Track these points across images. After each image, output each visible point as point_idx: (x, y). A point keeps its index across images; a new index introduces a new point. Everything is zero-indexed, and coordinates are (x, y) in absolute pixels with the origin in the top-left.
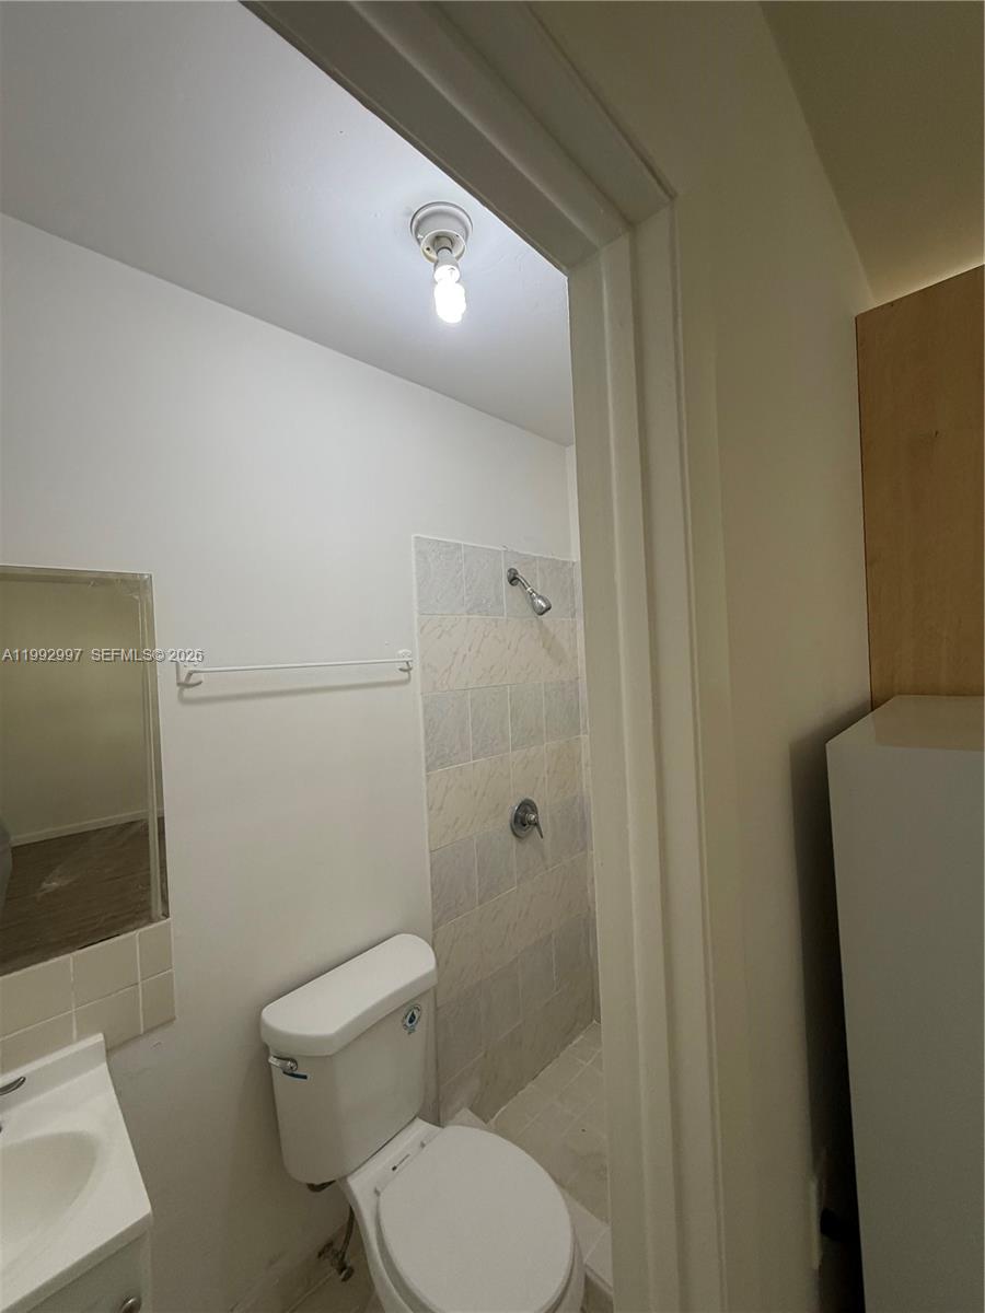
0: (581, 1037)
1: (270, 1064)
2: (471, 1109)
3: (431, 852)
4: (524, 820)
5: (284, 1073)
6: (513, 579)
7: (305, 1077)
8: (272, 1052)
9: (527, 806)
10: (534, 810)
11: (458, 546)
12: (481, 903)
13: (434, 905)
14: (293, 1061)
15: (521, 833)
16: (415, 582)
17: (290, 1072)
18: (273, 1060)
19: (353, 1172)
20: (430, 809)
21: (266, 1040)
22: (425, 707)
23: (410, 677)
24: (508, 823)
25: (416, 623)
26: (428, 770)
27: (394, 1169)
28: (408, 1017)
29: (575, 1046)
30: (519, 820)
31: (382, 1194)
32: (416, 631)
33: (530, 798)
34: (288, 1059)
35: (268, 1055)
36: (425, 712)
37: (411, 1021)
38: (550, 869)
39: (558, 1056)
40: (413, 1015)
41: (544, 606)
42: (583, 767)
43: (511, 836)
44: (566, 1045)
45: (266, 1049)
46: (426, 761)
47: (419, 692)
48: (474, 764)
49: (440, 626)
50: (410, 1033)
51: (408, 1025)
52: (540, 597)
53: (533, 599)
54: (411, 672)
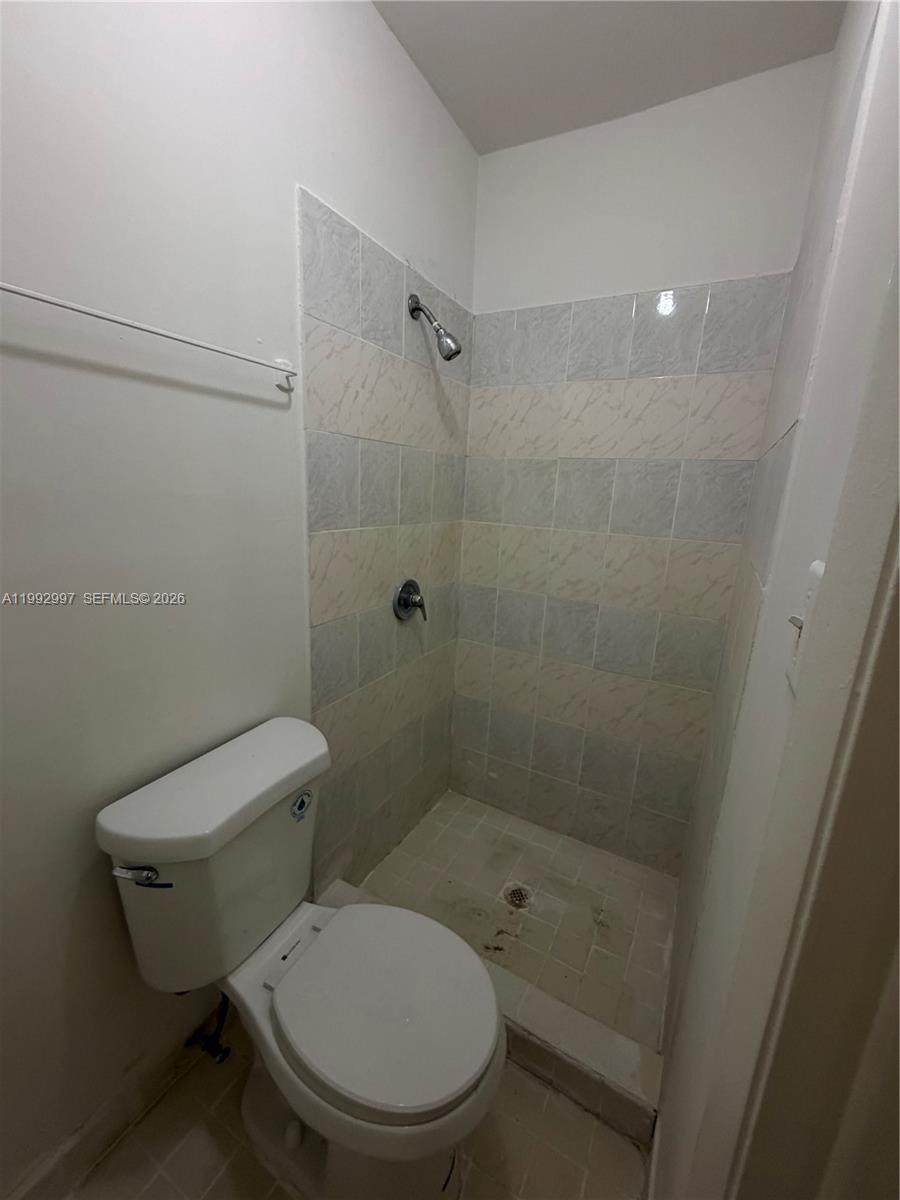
0: (438, 805)
1: (114, 878)
2: (344, 879)
3: (312, 627)
4: (407, 602)
5: (137, 884)
6: (415, 310)
7: (170, 886)
8: (115, 862)
9: (410, 587)
10: (417, 592)
11: (355, 233)
12: (361, 685)
13: (314, 686)
14: (151, 869)
15: (402, 614)
16: (298, 263)
17: (147, 883)
18: (118, 872)
19: (233, 971)
20: (312, 577)
21: (106, 848)
22: (310, 447)
23: (290, 399)
24: (390, 604)
25: (299, 327)
26: (311, 528)
27: (284, 958)
28: (298, 804)
29: (435, 811)
30: (402, 602)
31: (276, 990)
32: (299, 337)
33: (414, 579)
34: (143, 868)
35: (112, 868)
36: (309, 454)
37: (300, 808)
38: (426, 654)
39: (418, 823)
40: (303, 802)
41: (453, 346)
42: (462, 553)
43: (393, 617)
44: (426, 812)
45: (105, 862)
46: (309, 517)
47: (301, 426)
48: (361, 531)
49: (330, 340)
50: (299, 821)
51: (298, 812)
52: (449, 335)
53: (439, 337)
54: (292, 394)
